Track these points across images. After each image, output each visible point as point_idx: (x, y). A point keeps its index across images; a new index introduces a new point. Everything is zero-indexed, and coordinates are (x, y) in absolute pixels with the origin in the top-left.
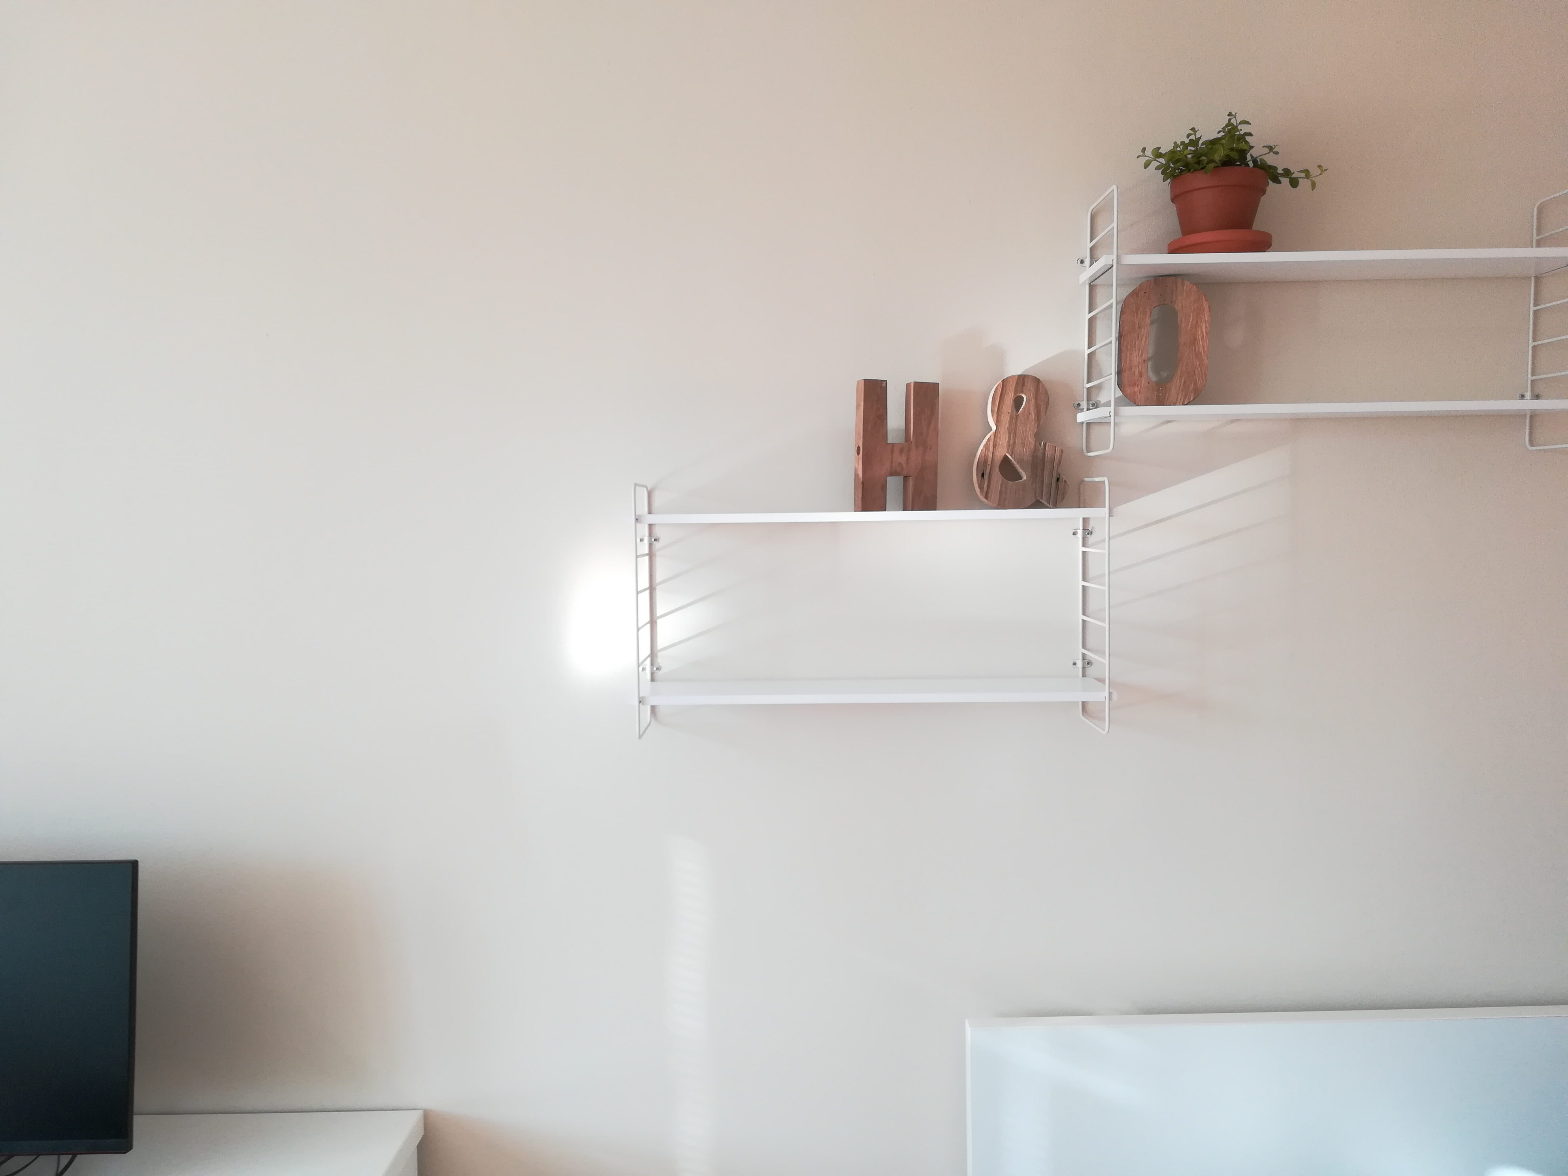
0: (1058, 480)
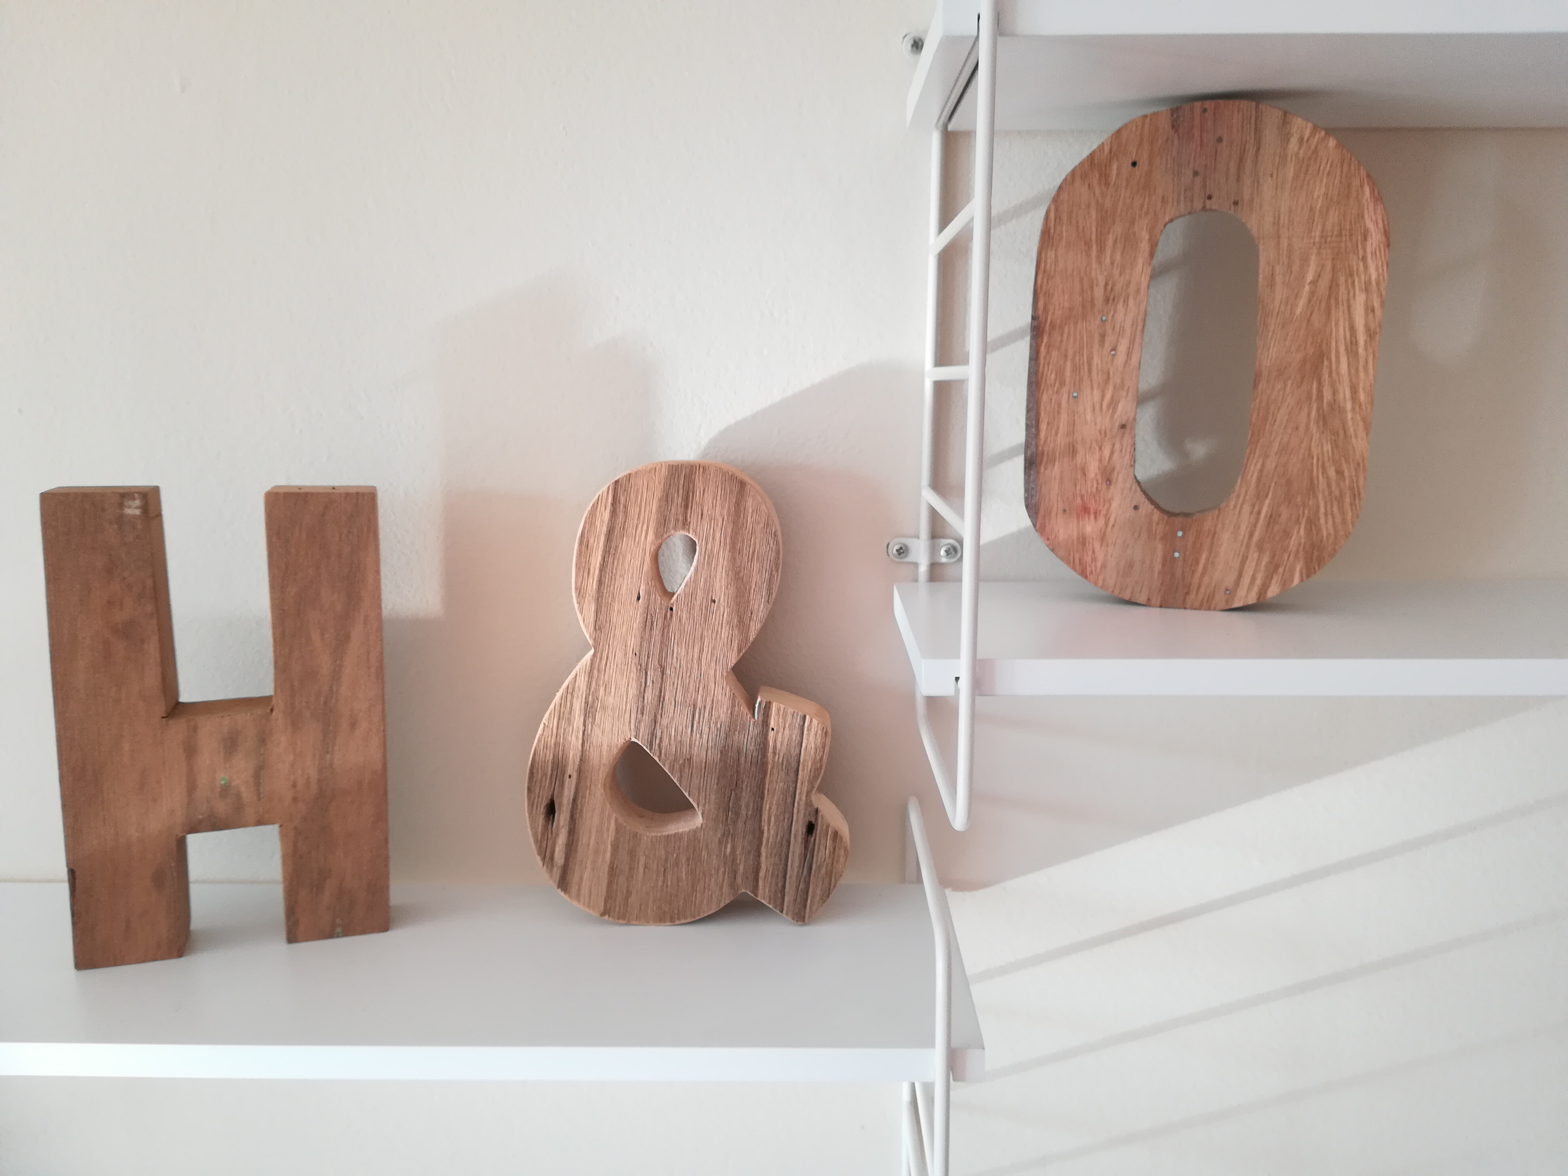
0: (811, 828)
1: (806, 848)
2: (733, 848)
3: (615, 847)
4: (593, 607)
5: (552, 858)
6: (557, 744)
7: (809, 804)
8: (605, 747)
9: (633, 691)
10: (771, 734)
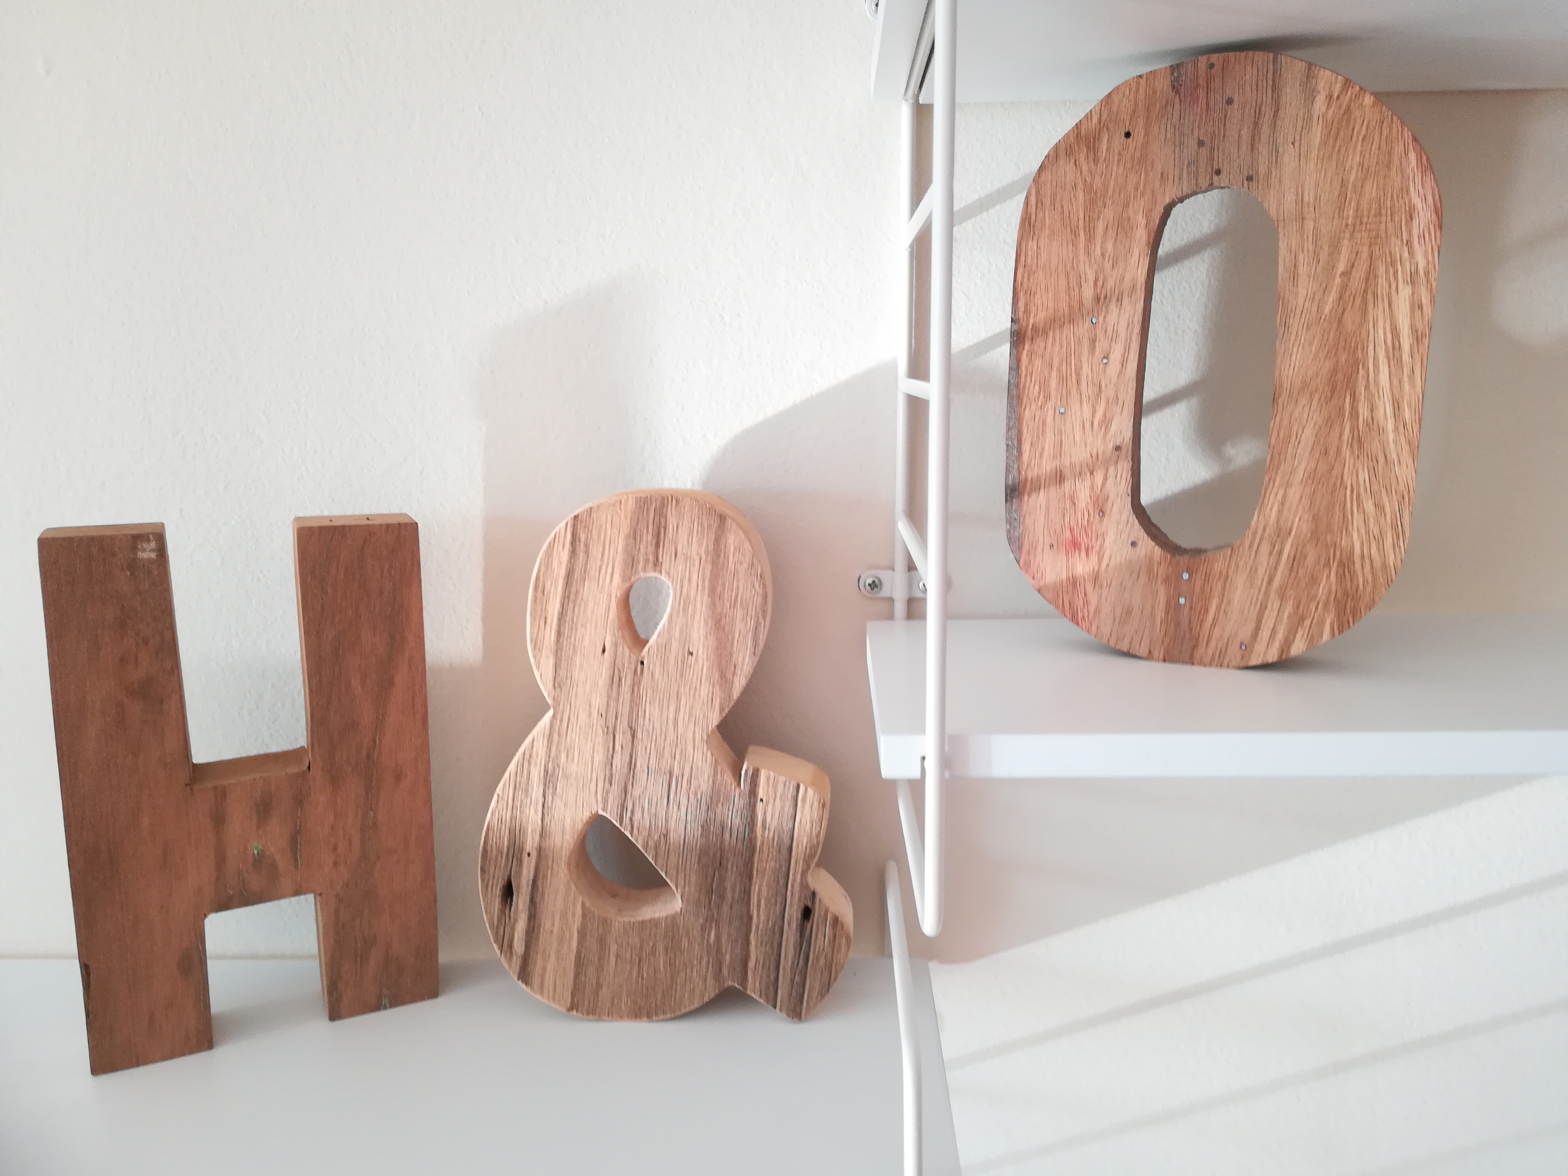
0: (807, 913)
1: (802, 936)
2: (718, 937)
3: (582, 934)
4: (551, 661)
5: (511, 946)
6: (513, 818)
7: (804, 885)
8: (568, 821)
9: (600, 757)
10: (760, 806)
